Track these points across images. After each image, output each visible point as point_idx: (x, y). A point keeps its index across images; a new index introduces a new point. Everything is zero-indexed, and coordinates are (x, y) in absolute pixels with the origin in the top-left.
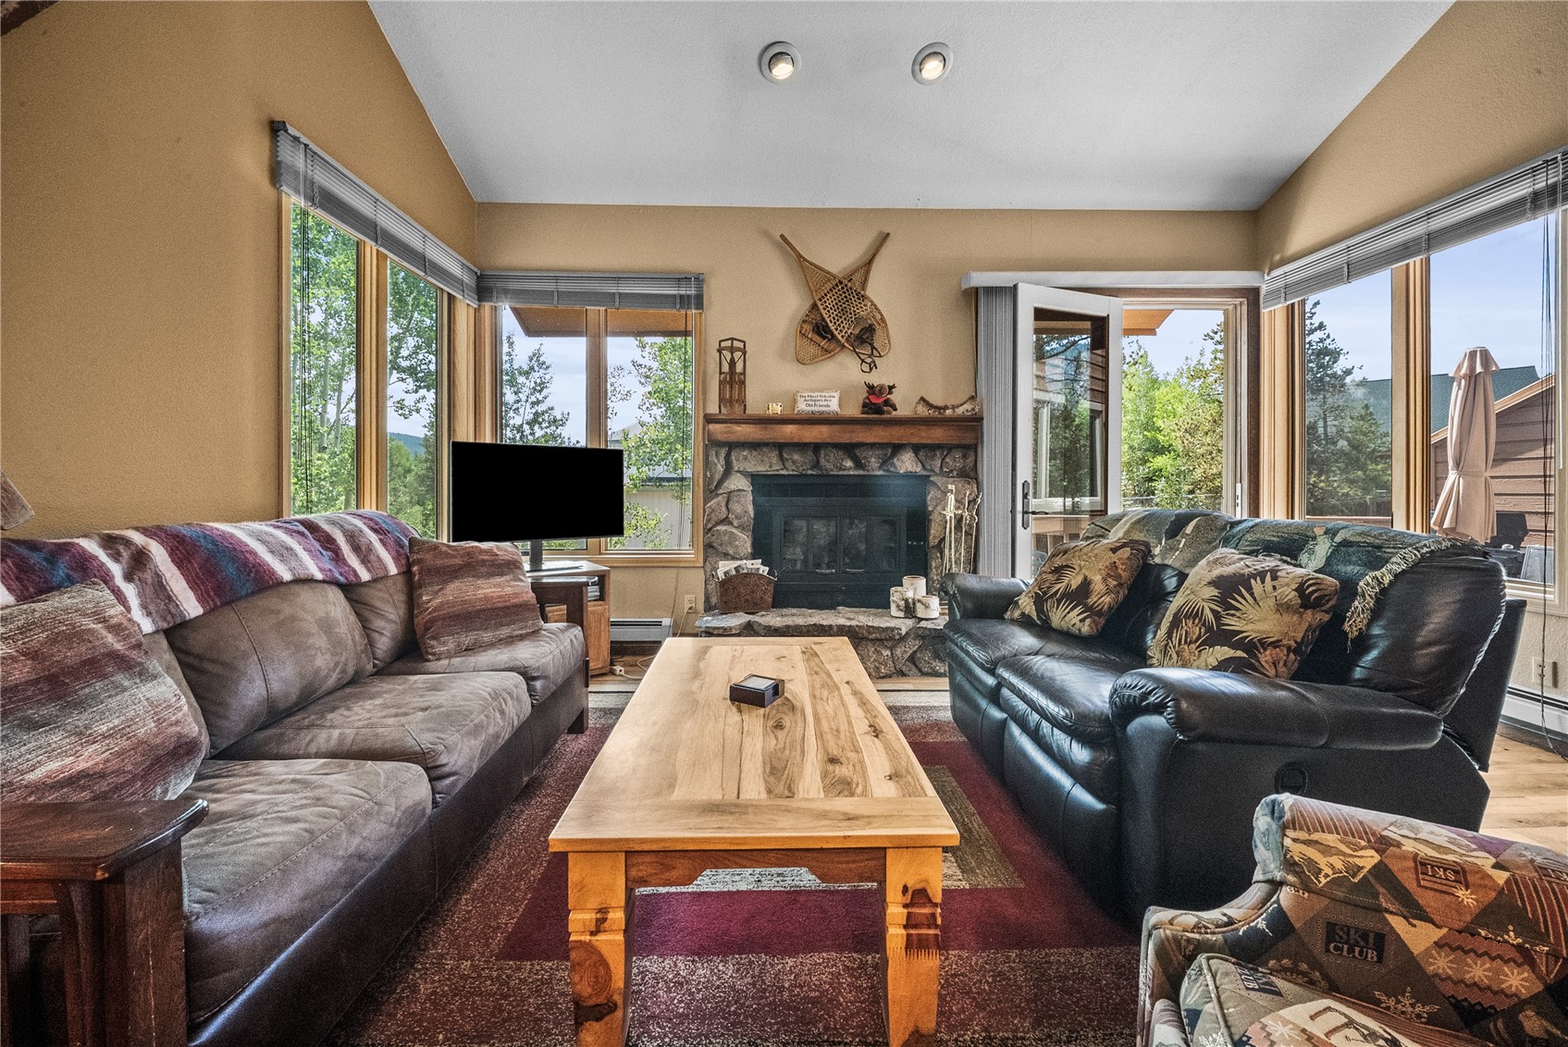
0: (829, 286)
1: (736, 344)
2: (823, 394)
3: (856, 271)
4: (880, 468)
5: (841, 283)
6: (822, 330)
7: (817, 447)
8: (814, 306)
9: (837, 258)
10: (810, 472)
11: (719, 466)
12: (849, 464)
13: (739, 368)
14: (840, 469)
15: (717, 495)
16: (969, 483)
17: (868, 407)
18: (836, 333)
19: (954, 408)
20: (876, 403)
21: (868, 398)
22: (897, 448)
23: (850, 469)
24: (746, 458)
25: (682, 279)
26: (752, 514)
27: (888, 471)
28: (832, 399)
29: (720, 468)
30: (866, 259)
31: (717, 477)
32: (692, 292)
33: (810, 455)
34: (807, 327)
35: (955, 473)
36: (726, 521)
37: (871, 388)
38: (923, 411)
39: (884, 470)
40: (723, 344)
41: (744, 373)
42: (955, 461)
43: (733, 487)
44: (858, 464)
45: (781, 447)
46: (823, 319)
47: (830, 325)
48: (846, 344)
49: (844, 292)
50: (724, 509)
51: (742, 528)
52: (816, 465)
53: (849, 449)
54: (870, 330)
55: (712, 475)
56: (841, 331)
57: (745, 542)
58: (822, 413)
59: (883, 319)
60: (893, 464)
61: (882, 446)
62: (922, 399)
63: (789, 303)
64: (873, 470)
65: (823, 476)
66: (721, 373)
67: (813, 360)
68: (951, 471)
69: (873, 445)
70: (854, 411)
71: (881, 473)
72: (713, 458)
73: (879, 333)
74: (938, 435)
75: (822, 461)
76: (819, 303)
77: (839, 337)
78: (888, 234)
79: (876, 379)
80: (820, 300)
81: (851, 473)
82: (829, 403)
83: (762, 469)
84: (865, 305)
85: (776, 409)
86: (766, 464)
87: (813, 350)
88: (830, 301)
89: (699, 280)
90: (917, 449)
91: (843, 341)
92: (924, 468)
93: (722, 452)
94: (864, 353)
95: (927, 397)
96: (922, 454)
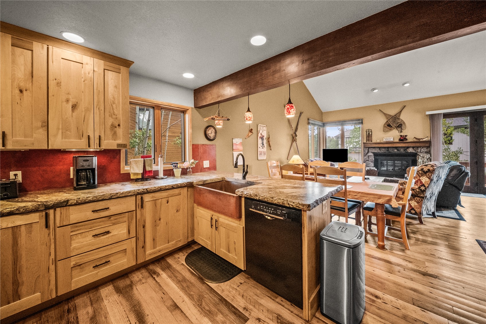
0: (391, 117)
1: (369, 130)
2: (389, 138)
3: (398, 113)
4: (404, 151)
5: (393, 117)
6: (389, 125)
7: (388, 148)
8: (387, 121)
9: (392, 112)
10: (386, 152)
12: (396, 150)
13: (370, 134)
14: (394, 151)
15: (366, 156)
16: (428, 154)
17: (400, 140)
19: (422, 139)
20: (403, 139)
21: (400, 138)
22: (408, 147)
23: (396, 151)
24: (372, 150)
25: (359, 120)
26: (374, 159)
28: (392, 138)
29: (367, 151)
30: (400, 111)
31: (366, 153)
32: (361, 122)
33: (387, 149)
34: (386, 125)
35: (424, 152)
36: (368, 161)
37: (401, 136)
38: (415, 140)
40: (367, 131)
41: (372, 135)
42: (424, 150)
43: (369, 155)
44: (398, 150)
45: (380, 148)
46: (389, 124)
47: (391, 125)
48: (395, 128)
50: (368, 158)
51: (371, 162)
52: (388, 151)
53: (396, 148)
54: (401, 125)
56: (394, 125)
57: (372, 164)
58: (389, 141)
59: (404, 122)
60: (407, 151)
61: (404, 147)
62: (415, 137)
63: (383, 120)
64: (402, 152)
65: (390, 153)
66: (367, 135)
67: (387, 131)
68: (423, 152)
69: (401, 147)
70: (397, 140)
72: (365, 150)
73: (403, 126)
74: (418, 145)
75: (389, 150)
77: (393, 127)
78: (405, 106)
79: (402, 134)
80: (389, 120)
83: (376, 152)
84: (400, 120)
85: (378, 141)
86: (377, 151)
87: (387, 129)
88: (391, 120)
89: (362, 120)
90: (413, 147)
92: (415, 151)
93: (367, 149)
94: (399, 129)
95: (416, 137)
96: (415, 149)
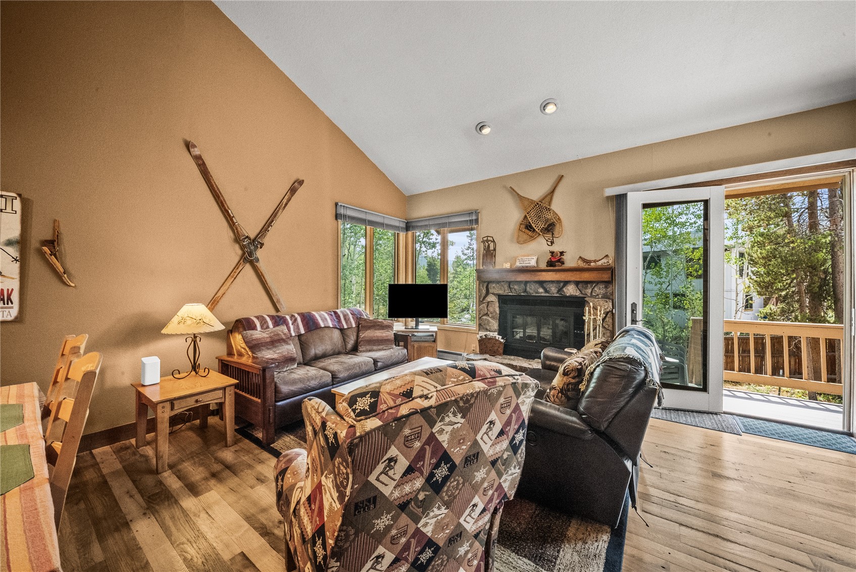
0: (532, 206)
1: (489, 238)
2: (528, 258)
3: (546, 197)
4: (557, 293)
5: (538, 204)
6: (529, 227)
7: (526, 283)
8: (526, 217)
9: (535, 193)
10: (522, 294)
11: (483, 291)
12: (541, 290)
13: (492, 248)
14: (537, 293)
15: (483, 303)
16: (607, 302)
17: (550, 264)
18: (535, 228)
19: (595, 261)
20: (555, 262)
21: (550, 258)
22: (566, 283)
23: (542, 293)
24: (495, 287)
25: (470, 214)
26: (498, 312)
27: (561, 294)
28: (532, 260)
29: (484, 292)
30: (552, 190)
31: (483, 295)
32: (474, 218)
33: (522, 286)
34: (523, 226)
35: (600, 296)
36: (487, 314)
37: (552, 253)
38: (581, 264)
39: (559, 294)
40: (484, 239)
41: (495, 250)
42: (600, 290)
43: (489, 300)
44: (546, 291)
45: (509, 283)
46: (530, 223)
47: (532, 225)
48: (540, 233)
49: (540, 208)
50: (486, 309)
51: (493, 318)
52: (525, 291)
53: (541, 283)
54: (553, 224)
55: (481, 294)
56: (538, 227)
57: (495, 325)
58: (527, 267)
59: (559, 219)
60: (563, 291)
61: (558, 282)
62: (580, 257)
63: (514, 216)
64: (553, 294)
65: (529, 296)
66: (484, 250)
67: (525, 242)
68: (598, 295)
69: (552, 282)
70: (543, 266)
71: (558, 295)
72: (481, 287)
73: (557, 227)
74: (586, 276)
75: (528, 289)
76: (527, 215)
77: (537, 230)
78: (563, 176)
80: (528, 213)
81: (542, 295)
82: (530, 262)
83: (501, 292)
84: (550, 213)
85: (508, 266)
86: (504, 291)
87: (525, 236)
88: (532, 214)
89: (477, 213)
90: (577, 283)
91: (538, 231)
92: (582, 293)
93: (485, 285)
94: (549, 236)
95: (583, 256)
96: (580, 286)
